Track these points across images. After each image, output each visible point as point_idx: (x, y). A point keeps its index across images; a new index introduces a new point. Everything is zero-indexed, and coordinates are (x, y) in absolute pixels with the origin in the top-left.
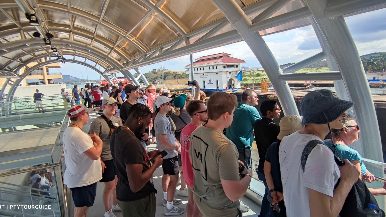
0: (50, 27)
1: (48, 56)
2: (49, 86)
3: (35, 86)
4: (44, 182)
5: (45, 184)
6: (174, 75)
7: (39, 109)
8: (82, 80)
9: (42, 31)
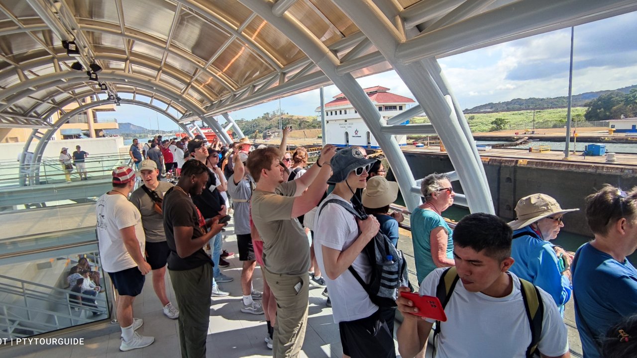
0: (96, 54)
1: (94, 93)
2: (96, 141)
3: (75, 140)
4: (88, 284)
5: (89, 288)
6: (299, 123)
7: (81, 176)
8: (149, 131)
9: (85, 61)
